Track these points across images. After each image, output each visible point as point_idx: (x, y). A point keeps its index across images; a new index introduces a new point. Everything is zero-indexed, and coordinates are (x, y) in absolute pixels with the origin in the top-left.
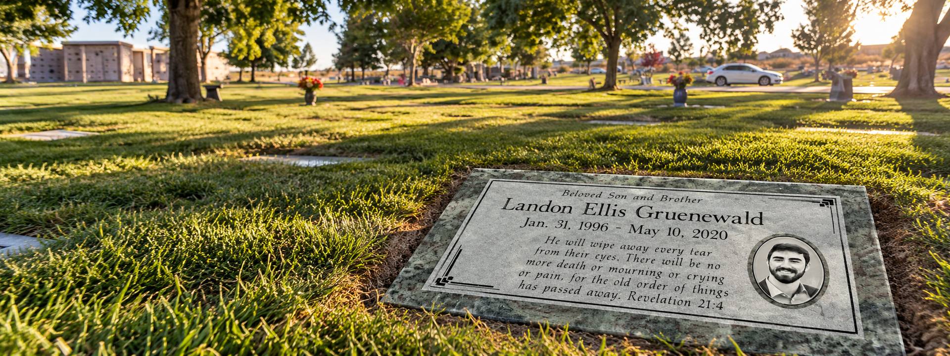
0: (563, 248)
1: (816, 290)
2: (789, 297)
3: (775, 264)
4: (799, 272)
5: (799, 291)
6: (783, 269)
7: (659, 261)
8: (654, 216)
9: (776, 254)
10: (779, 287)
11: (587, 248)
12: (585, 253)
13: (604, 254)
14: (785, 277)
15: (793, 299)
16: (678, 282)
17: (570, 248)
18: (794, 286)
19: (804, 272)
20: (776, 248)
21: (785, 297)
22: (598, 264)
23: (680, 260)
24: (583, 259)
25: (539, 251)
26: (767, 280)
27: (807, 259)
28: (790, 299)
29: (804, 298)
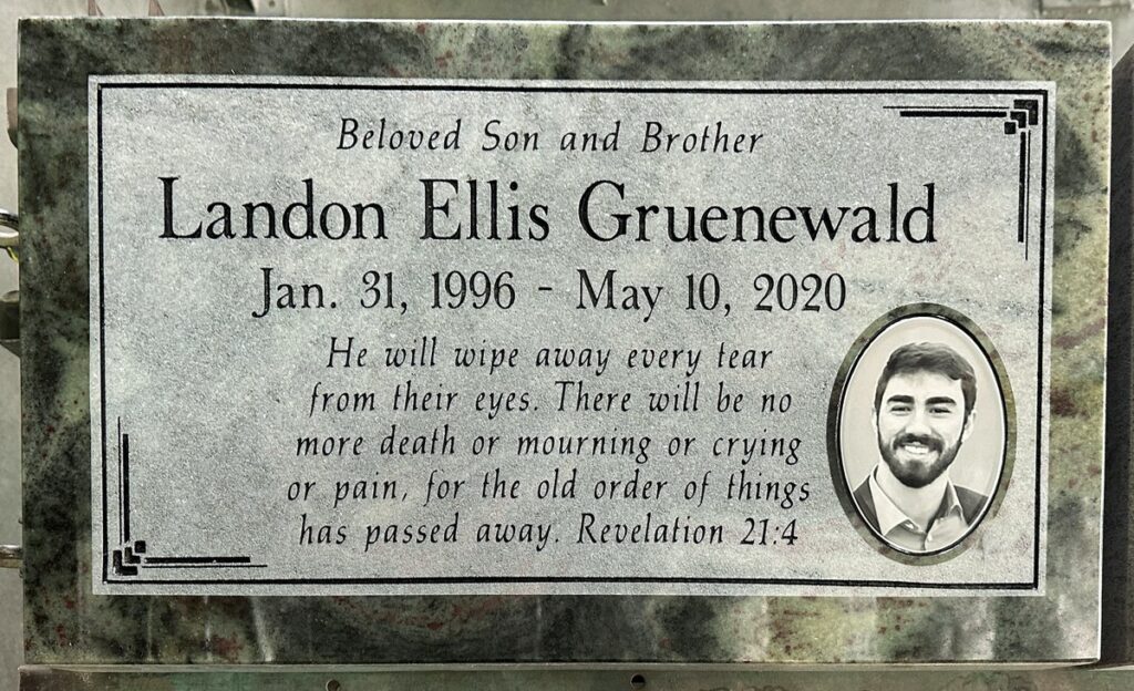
0: (382, 382)
1: (985, 498)
2: (921, 530)
3: (893, 424)
4: (949, 445)
5: (942, 511)
6: (911, 439)
7: (639, 401)
8: (633, 225)
9: (898, 386)
10: (899, 501)
11: (446, 372)
12: (445, 392)
13: (496, 389)
14: (915, 465)
15: (930, 537)
16: (692, 465)
17: (399, 376)
18: (932, 494)
19: (959, 443)
20: (900, 363)
21: (913, 533)
22: (488, 429)
23: (692, 388)
24: (444, 415)
25: (320, 399)
26: (872, 482)
27: (970, 398)
28: (924, 537)
29: (954, 527)
